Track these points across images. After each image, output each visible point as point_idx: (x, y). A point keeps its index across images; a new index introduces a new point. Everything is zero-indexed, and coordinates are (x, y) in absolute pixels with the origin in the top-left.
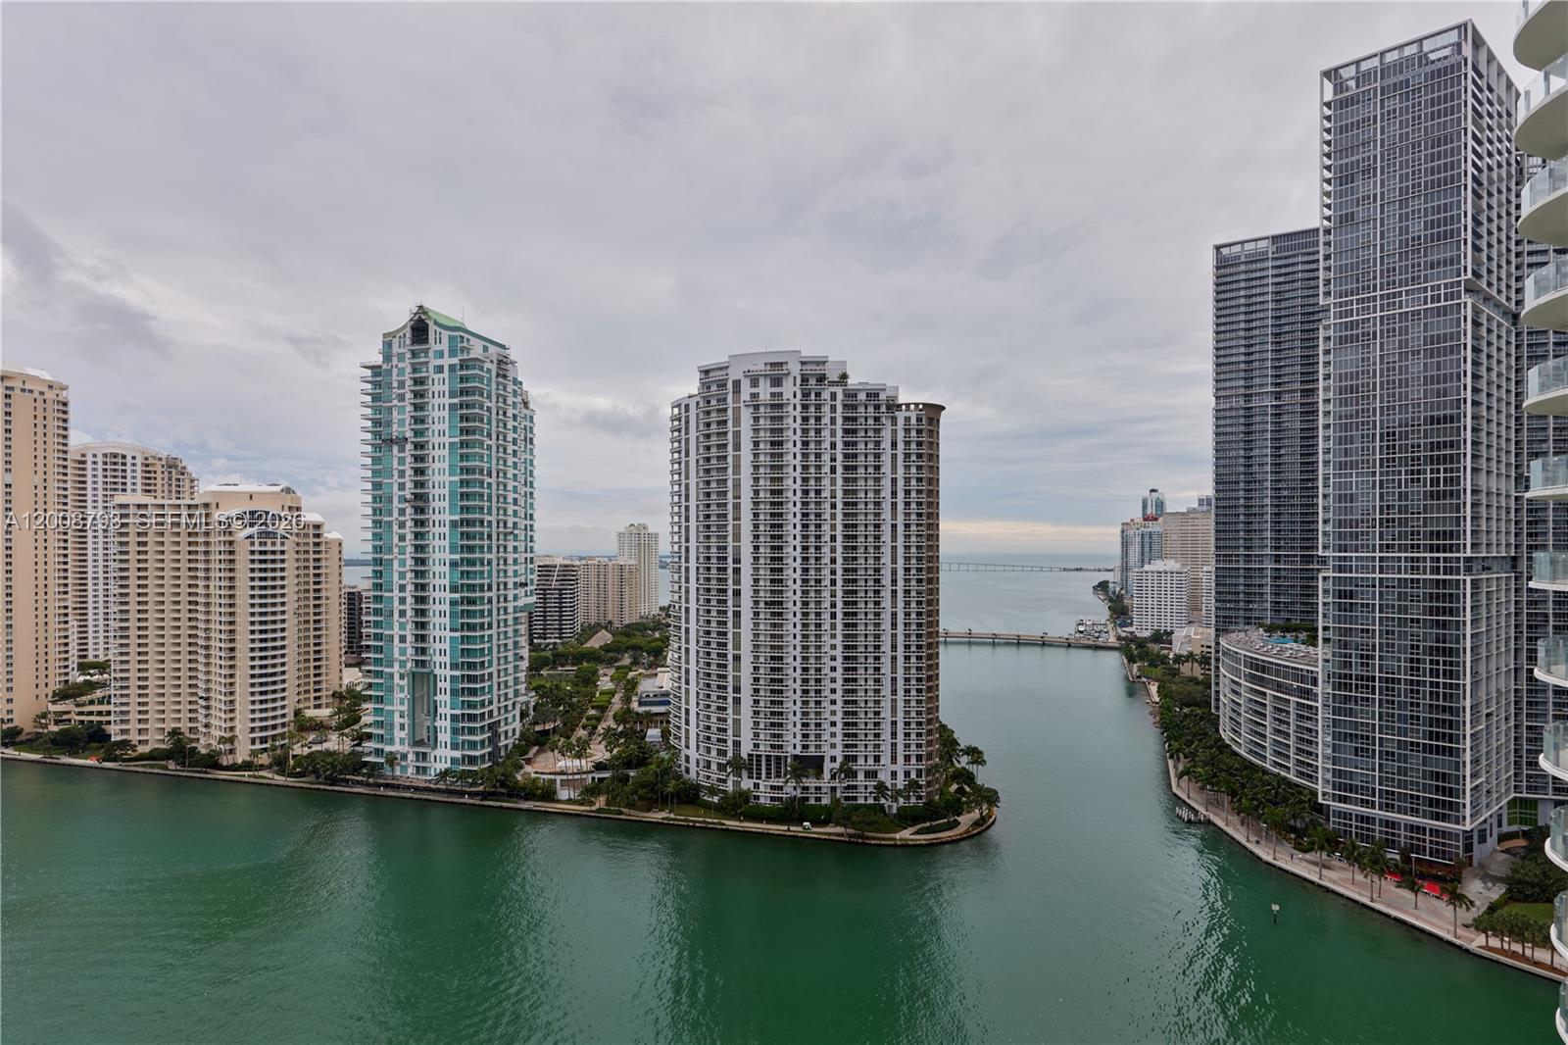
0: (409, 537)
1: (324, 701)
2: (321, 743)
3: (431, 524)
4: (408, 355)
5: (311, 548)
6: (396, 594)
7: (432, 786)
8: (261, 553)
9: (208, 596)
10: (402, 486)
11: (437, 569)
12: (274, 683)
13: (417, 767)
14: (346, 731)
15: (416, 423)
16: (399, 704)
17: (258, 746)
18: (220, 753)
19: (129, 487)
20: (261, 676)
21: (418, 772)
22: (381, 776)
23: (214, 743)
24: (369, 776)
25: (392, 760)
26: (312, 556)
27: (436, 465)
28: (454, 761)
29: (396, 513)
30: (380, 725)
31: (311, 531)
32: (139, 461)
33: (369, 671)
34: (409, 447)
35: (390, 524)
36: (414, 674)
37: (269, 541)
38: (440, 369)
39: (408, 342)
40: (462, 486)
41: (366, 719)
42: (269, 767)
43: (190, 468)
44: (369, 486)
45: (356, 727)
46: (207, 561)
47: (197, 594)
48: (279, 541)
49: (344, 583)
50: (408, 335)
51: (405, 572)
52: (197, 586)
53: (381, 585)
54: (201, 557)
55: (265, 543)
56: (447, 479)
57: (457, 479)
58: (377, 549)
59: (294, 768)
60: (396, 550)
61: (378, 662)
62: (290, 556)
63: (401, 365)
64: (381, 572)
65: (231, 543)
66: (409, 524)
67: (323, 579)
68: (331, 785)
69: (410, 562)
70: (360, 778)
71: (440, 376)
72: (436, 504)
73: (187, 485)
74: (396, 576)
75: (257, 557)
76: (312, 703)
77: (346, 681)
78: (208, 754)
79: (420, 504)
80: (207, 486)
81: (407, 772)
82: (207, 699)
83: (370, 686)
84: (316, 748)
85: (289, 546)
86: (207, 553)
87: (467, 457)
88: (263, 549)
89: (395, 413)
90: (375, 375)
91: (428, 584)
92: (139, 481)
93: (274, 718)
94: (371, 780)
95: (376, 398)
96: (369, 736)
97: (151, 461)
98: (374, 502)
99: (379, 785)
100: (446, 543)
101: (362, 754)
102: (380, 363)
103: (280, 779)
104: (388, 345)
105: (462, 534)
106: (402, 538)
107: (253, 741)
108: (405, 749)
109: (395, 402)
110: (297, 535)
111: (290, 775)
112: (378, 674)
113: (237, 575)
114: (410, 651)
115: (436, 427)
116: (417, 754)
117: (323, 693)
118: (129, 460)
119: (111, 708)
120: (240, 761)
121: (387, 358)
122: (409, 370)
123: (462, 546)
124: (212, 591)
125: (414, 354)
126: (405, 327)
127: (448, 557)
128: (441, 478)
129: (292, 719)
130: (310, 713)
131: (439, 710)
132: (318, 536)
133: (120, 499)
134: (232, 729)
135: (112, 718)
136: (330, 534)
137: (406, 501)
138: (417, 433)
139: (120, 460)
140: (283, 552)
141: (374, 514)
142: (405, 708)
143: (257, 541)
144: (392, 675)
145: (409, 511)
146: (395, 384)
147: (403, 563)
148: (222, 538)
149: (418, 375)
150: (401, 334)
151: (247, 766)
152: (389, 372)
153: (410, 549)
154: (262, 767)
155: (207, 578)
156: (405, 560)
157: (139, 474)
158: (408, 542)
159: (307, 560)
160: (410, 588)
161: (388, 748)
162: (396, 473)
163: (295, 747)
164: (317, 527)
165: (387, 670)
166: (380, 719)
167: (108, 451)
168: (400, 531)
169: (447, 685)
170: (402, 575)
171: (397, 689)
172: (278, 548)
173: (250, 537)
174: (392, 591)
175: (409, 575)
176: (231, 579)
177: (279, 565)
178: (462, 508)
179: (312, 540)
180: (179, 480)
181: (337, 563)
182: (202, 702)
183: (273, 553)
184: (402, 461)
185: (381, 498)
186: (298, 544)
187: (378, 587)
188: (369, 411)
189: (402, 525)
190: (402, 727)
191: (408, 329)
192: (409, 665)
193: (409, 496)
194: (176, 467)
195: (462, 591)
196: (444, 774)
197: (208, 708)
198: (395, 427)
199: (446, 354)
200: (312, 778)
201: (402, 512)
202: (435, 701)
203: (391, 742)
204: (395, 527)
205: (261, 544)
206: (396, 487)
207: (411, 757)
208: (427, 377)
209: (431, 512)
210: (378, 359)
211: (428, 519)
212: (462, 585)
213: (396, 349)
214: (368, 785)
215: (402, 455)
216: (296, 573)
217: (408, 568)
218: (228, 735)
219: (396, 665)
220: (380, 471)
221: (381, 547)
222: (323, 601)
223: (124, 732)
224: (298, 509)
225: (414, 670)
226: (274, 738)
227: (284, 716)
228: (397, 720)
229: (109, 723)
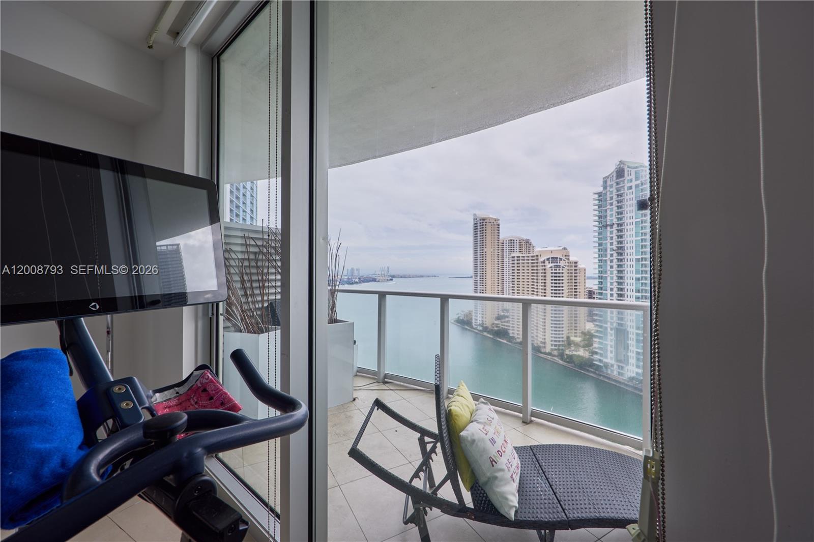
0: (615, 266)
1: (578, 334)
2: (577, 351)
3: (626, 261)
4: (615, 184)
5: (573, 272)
6: (609, 292)
7: (626, 382)
8: (555, 273)
9: (537, 289)
10: (612, 244)
11: (629, 281)
12: (559, 324)
13: (619, 372)
14: (587, 349)
15: (618, 214)
16: (610, 340)
17: (553, 347)
18: (540, 347)
19: (515, 251)
20: (555, 321)
21: (619, 375)
22: (601, 371)
23: (539, 343)
24: (596, 370)
25: (606, 366)
26: (574, 275)
27: (628, 233)
28: (637, 373)
29: (609, 256)
30: (601, 349)
31: (573, 265)
32: (518, 242)
33: (597, 325)
34: (615, 226)
35: (606, 261)
36: (617, 329)
37: (558, 269)
38: (630, 188)
39: (614, 178)
40: (642, 242)
41: (595, 345)
42: (557, 356)
43: (532, 243)
44: (597, 245)
45: (591, 348)
46: (537, 276)
47: (534, 288)
48: (561, 269)
49: (587, 286)
50: (614, 176)
51: (613, 283)
52: (534, 285)
53: (602, 288)
54: (535, 275)
55: (556, 270)
56: (634, 239)
57: (639, 238)
58: (600, 272)
59: (566, 359)
60: (609, 272)
61: (600, 321)
62: (565, 275)
63: (611, 190)
64: (602, 282)
65: (545, 269)
66: (615, 261)
67: (578, 284)
68: (580, 369)
69: (615, 278)
70: (592, 370)
71: (631, 191)
72: (628, 251)
73: (532, 248)
74: (609, 284)
75: (553, 275)
76: (573, 335)
77: (587, 328)
78: (537, 347)
79: (620, 251)
80: (538, 249)
81: (614, 372)
82: (537, 326)
83: (597, 331)
84: (574, 353)
85: (565, 271)
86: (537, 273)
87: (645, 227)
88: (556, 272)
89: (608, 211)
90: (600, 196)
91: (624, 288)
92: (518, 248)
93: (559, 338)
94: (597, 372)
95: (600, 206)
96: (596, 353)
97: (521, 241)
98: (599, 251)
99: (601, 375)
100: (634, 269)
101: (593, 360)
102: (601, 191)
103: (561, 362)
104: (605, 182)
105: (642, 265)
106: (612, 267)
107: (552, 345)
108: (613, 362)
109: (609, 207)
110: (568, 266)
111: (564, 361)
112: (600, 327)
113: (547, 281)
114: (615, 319)
115: (628, 215)
116: (619, 366)
117: (578, 331)
118: (515, 242)
119: (510, 325)
120: (547, 352)
121: (605, 188)
122: (615, 191)
123: (642, 271)
124: (539, 287)
125: (617, 184)
126: (613, 172)
127: (635, 276)
128: (631, 239)
129: (566, 339)
130: (572, 338)
131: (630, 348)
132: (576, 266)
133: (513, 255)
134: (545, 339)
135: (510, 328)
136: (581, 265)
137: (613, 250)
138: (619, 219)
139: (513, 242)
140: (562, 273)
141: (599, 257)
142: (613, 343)
143: (553, 269)
144: (606, 328)
145: (615, 255)
146: (608, 199)
147: (612, 278)
148: (542, 268)
149: (619, 193)
150: (611, 176)
151: (549, 354)
152: (606, 194)
153: (615, 272)
154: (554, 356)
155: (537, 282)
156: (613, 277)
157: (518, 246)
158: (614, 269)
159: (572, 276)
160: (615, 289)
161: (605, 360)
162: (609, 238)
163: (567, 351)
164: (576, 263)
165: (605, 325)
166: (602, 346)
167: (510, 239)
168: (611, 264)
169: (634, 337)
170: (612, 284)
171: (609, 335)
172: (561, 271)
173: (551, 267)
174: (607, 290)
175: (615, 284)
176: (545, 283)
177: (561, 278)
178: (642, 252)
179: (573, 268)
180: (529, 247)
181: (583, 278)
182: (535, 327)
183: (559, 273)
184: (611, 233)
185: (602, 250)
186: (568, 270)
187: (601, 288)
188: (597, 212)
189: (612, 261)
190: (611, 352)
191: (615, 173)
192: (615, 325)
193: (615, 248)
194: (528, 242)
195: (642, 292)
196: (632, 379)
197: (537, 330)
198: (608, 218)
199: (634, 180)
200: (573, 365)
201: (612, 255)
202: (628, 344)
203: (606, 357)
204: (609, 262)
205: (555, 270)
206: (609, 244)
207: (615, 367)
208: (624, 193)
209: (626, 255)
210: (601, 189)
211: (624, 259)
212: (642, 290)
213: (609, 183)
214: (595, 373)
215: (611, 230)
216: (568, 281)
217: (614, 280)
218: (543, 341)
219: (609, 324)
220: (602, 238)
221: (602, 271)
222: (578, 293)
223: (513, 333)
224: (568, 256)
225: (617, 327)
226: (559, 345)
227: (563, 338)
228: (609, 348)
229: (509, 329)
